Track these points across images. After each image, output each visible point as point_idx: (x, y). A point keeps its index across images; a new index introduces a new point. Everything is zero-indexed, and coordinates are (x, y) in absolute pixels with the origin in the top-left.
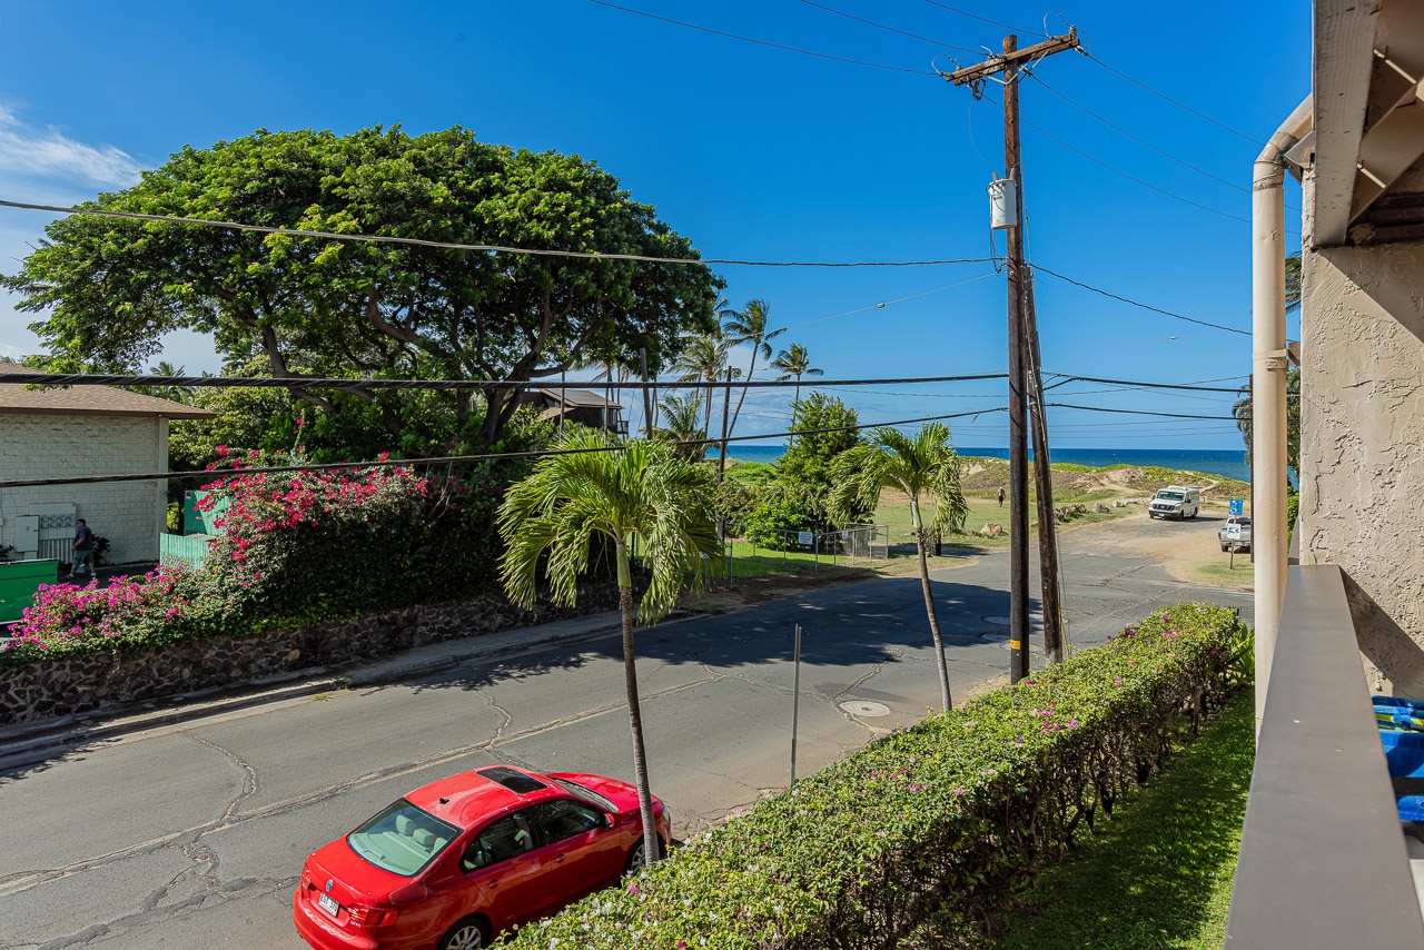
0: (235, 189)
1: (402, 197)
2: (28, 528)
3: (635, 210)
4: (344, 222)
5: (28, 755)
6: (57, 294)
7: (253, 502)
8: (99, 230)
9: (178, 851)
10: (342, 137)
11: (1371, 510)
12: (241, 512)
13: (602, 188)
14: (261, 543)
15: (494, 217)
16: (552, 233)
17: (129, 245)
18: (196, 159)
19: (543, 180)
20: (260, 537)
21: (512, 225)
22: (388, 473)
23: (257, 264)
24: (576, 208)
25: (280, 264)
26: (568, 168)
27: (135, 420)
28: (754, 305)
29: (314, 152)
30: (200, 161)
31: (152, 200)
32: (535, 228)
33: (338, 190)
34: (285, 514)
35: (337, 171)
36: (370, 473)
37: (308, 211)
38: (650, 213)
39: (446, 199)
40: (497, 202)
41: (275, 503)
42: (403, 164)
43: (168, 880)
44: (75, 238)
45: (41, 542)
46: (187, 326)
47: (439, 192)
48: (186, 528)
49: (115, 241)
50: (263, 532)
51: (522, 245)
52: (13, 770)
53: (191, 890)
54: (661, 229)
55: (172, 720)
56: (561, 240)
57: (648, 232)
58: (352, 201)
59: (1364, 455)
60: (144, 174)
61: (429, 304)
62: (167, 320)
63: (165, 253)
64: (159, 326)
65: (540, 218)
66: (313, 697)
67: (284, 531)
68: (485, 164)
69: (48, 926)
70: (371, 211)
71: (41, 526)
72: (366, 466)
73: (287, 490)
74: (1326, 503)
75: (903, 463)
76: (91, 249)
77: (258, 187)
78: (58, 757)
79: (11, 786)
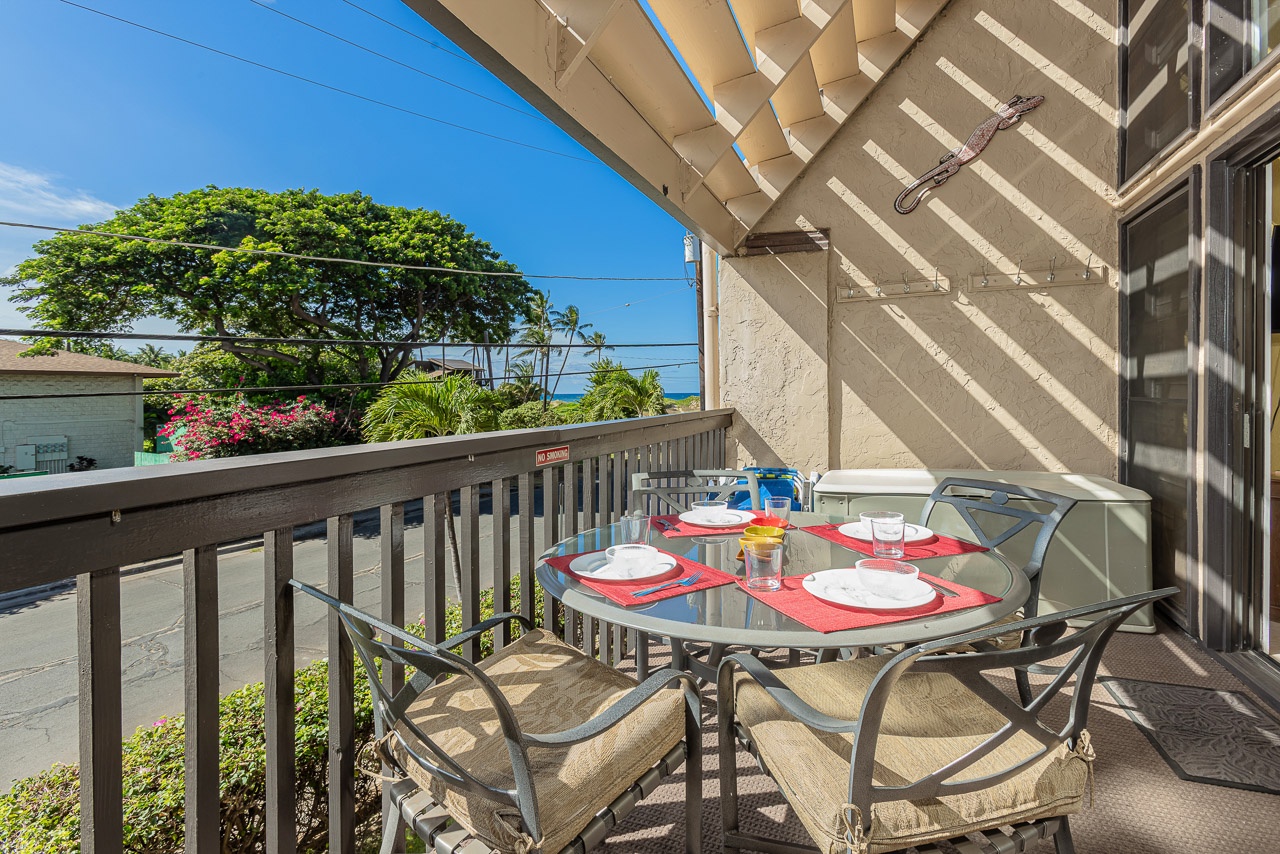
0: (188, 225)
1: (316, 234)
2: (26, 453)
3: (477, 244)
4: (272, 248)
5: (19, 600)
6: (43, 291)
7: (203, 428)
8: (79, 247)
9: (137, 648)
10: (274, 194)
11: (747, 381)
12: (195, 434)
13: (456, 232)
14: (210, 454)
15: (381, 246)
16: (423, 255)
17: (102, 259)
18: (159, 204)
19: (413, 226)
20: (209, 450)
21: (394, 251)
22: (305, 408)
23: (206, 278)
24: (438, 242)
25: (224, 276)
26: (431, 219)
27: (116, 378)
28: (571, 309)
29: (250, 202)
30: (161, 205)
31: (123, 231)
32: (410, 253)
33: (268, 228)
34: (227, 434)
35: (268, 215)
36: (293, 408)
37: (245, 240)
38: (487, 247)
39: (347, 235)
40: (383, 237)
41: (220, 428)
42: (317, 213)
43: (128, 665)
44: (58, 253)
45: (37, 463)
46: (154, 314)
47: (343, 231)
48: (158, 449)
49: (91, 255)
50: (211, 447)
51: (402, 263)
52: (11, 608)
53: (146, 669)
54: (495, 256)
55: (140, 570)
56: (430, 260)
57: (488, 258)
58: (279, 234)
59: (745, 356)
60: (118, 213)
61: (342, 303)
62: (138, 310)
63: (133, 266)
64: (132, 315)
65: (414, 247)
66: (251, 550)
67: (228, 446)
68: (380, 215)
69: (28, 702)
70: (292, 241)
71: (37, 452)
72: (289, 404)
73: (229, 420)
74: (730, 378)
75: (632, 393)
76: (72, 260)
77: (206, 224)
78: (47, 599)
79: (7, 619)
